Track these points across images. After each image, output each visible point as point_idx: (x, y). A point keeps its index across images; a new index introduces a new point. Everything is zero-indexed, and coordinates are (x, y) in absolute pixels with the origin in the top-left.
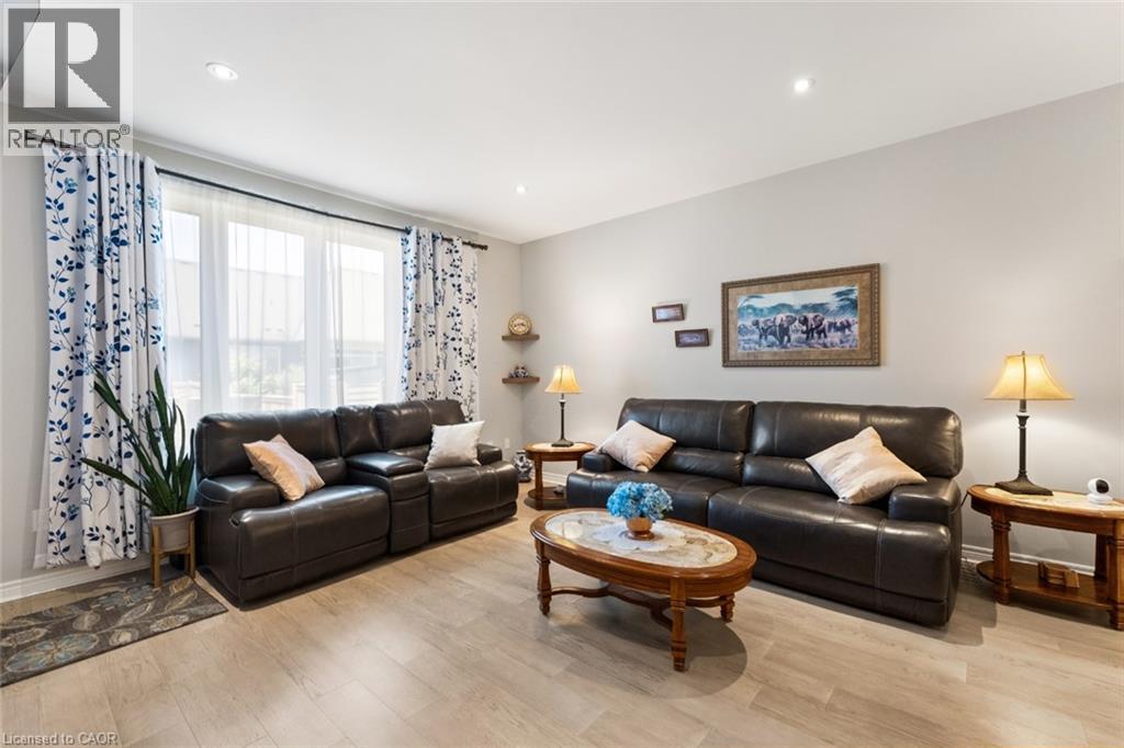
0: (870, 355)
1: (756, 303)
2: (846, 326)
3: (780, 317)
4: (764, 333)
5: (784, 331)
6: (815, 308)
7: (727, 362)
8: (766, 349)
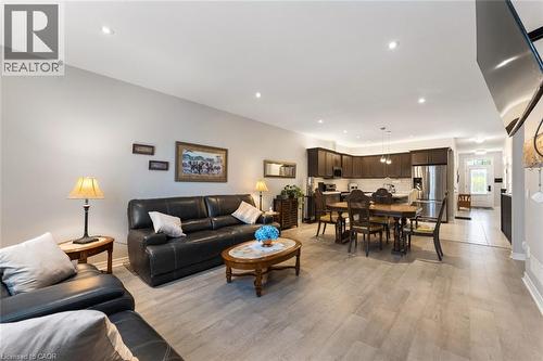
0: (224, 179)
1: (189, 153)
2: (219, 168)
3: (199, 162)
4: (193, 167)
5: (200, 167)
6: (210, 160)
7: (178, 179)
8: (194, 174)
